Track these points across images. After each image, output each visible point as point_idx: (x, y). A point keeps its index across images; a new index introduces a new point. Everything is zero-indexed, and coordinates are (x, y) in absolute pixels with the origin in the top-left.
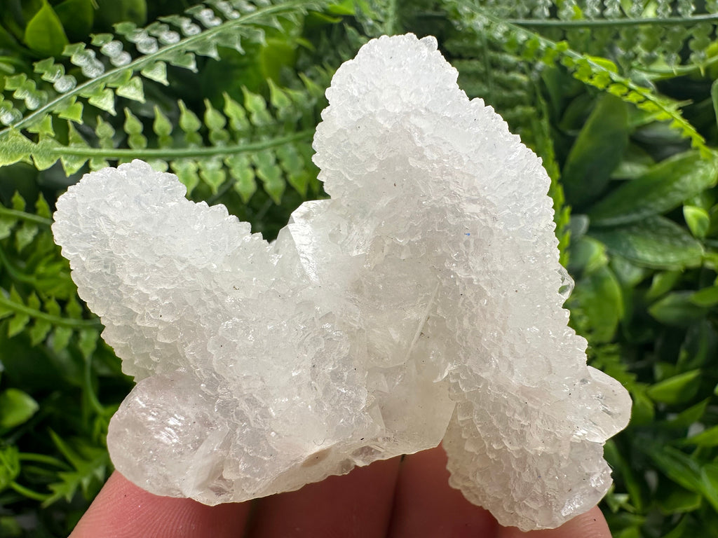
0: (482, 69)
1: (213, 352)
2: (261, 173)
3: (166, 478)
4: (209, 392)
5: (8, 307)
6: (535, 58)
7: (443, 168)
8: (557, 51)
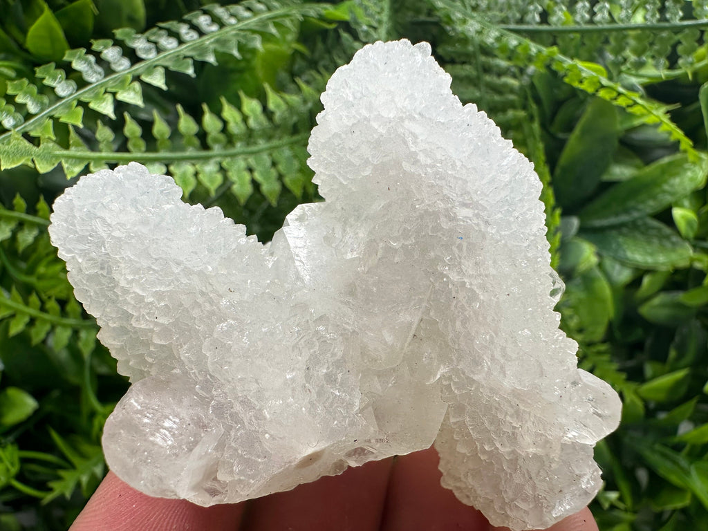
0: (474, 73)
1: (208, 354)
2: (257, 176)
3: (161, 479)
4: (204, 394)
5: (9, 307)
6: (527, 63)
7: (437, 173)
8: (549, 56)
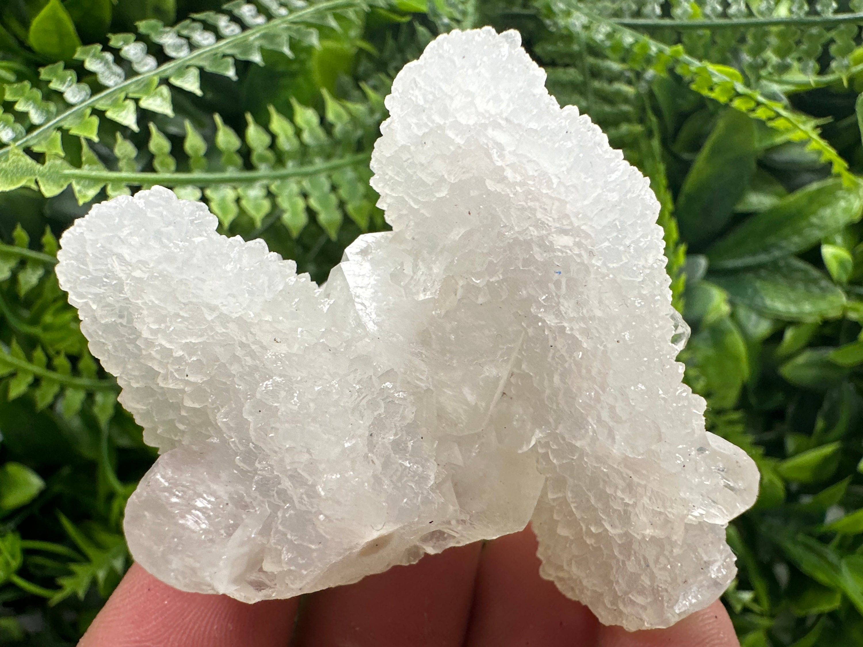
0: (580, 78)
1: (250, 419)
2: (313, 203)
3: (194, 571)
4: (246, 467)
5: (6, 364)
6: (645, 66)
7: (528, 192)
8: (671, 57)
